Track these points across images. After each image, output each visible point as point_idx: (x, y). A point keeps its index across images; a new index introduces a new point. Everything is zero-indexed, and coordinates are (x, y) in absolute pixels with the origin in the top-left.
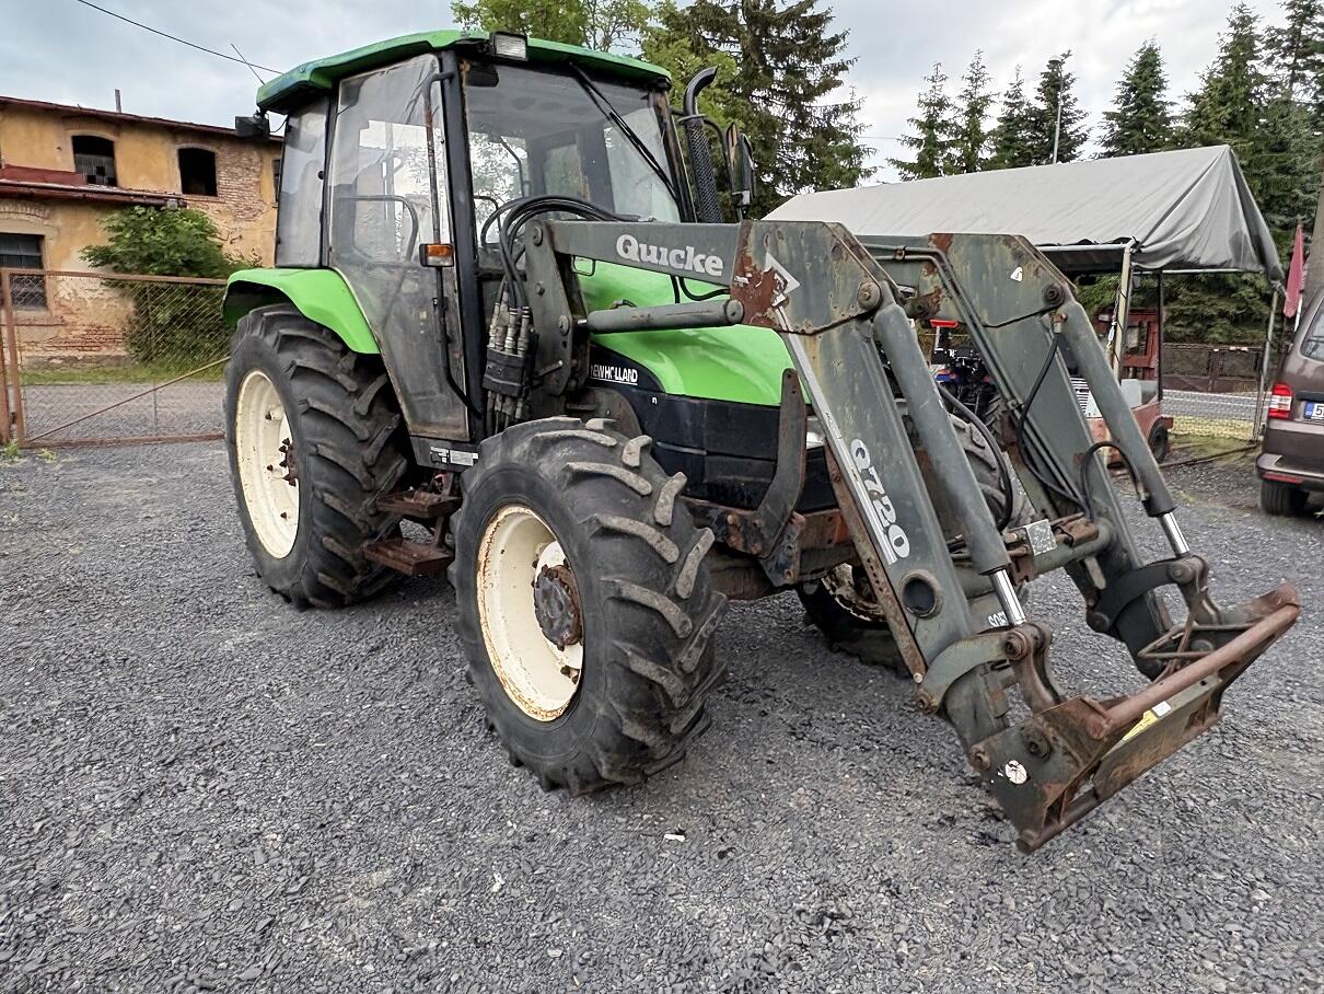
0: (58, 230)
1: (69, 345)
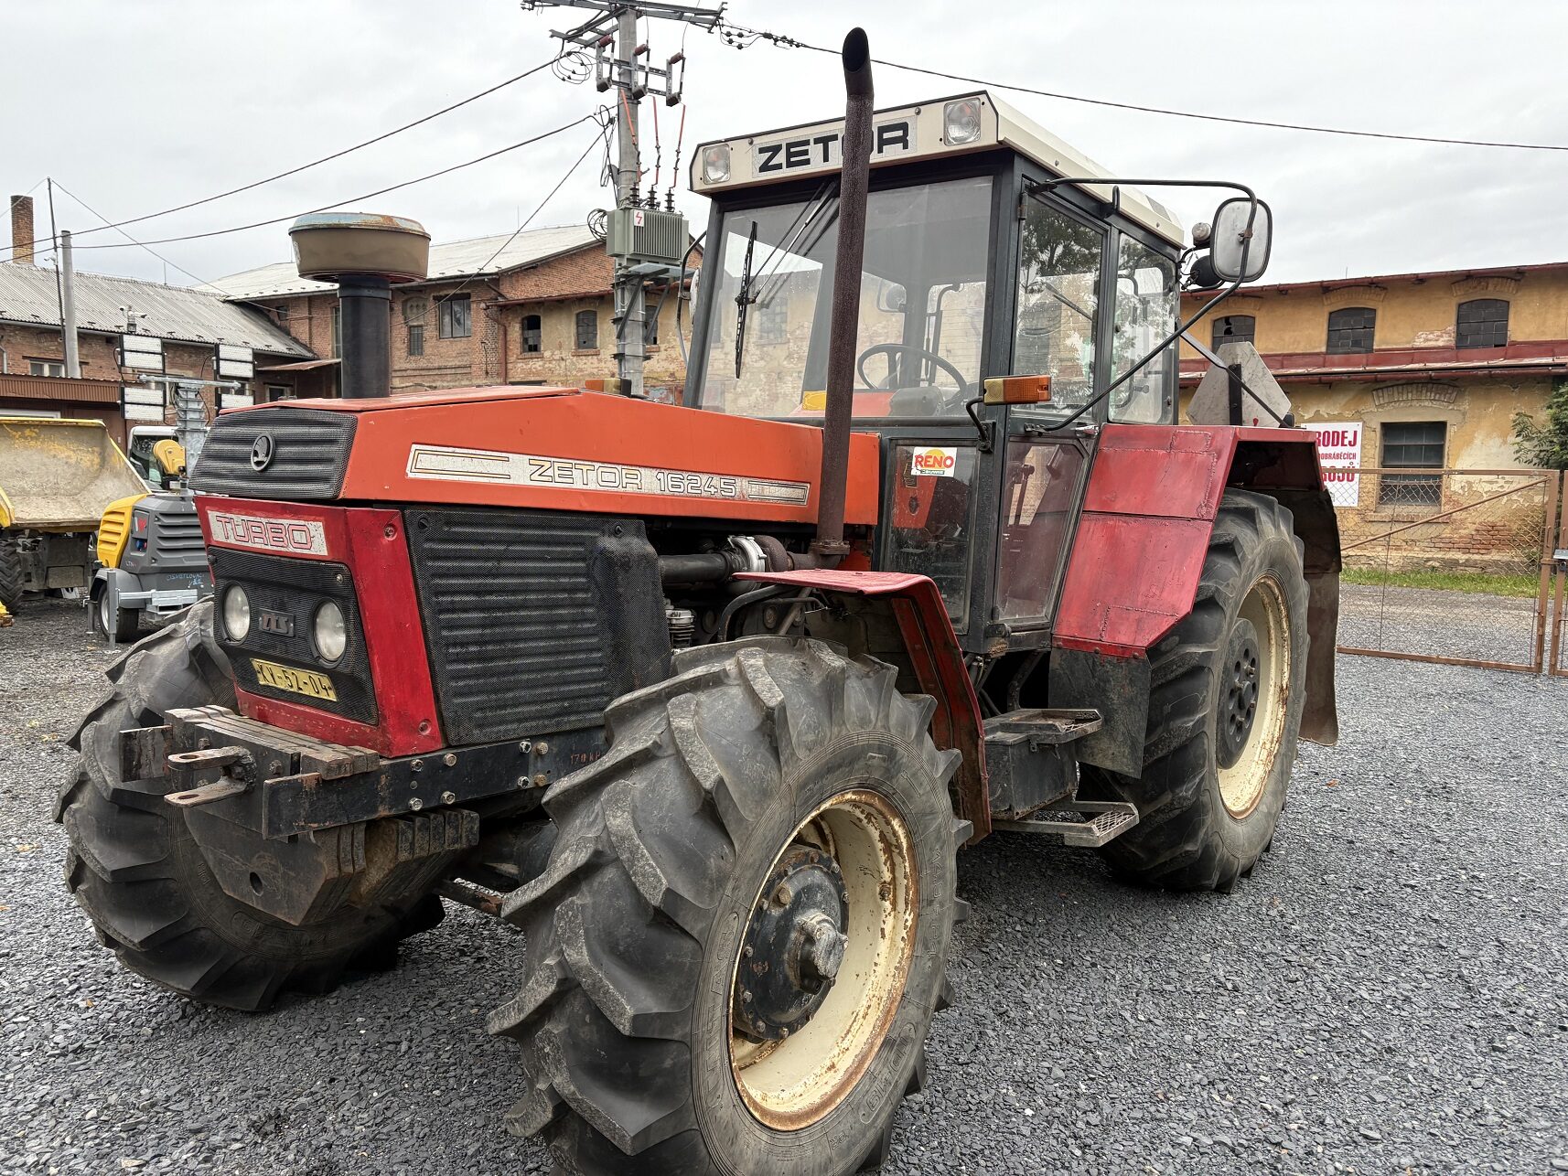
0: (1464, 414)
1: (1451, 545)
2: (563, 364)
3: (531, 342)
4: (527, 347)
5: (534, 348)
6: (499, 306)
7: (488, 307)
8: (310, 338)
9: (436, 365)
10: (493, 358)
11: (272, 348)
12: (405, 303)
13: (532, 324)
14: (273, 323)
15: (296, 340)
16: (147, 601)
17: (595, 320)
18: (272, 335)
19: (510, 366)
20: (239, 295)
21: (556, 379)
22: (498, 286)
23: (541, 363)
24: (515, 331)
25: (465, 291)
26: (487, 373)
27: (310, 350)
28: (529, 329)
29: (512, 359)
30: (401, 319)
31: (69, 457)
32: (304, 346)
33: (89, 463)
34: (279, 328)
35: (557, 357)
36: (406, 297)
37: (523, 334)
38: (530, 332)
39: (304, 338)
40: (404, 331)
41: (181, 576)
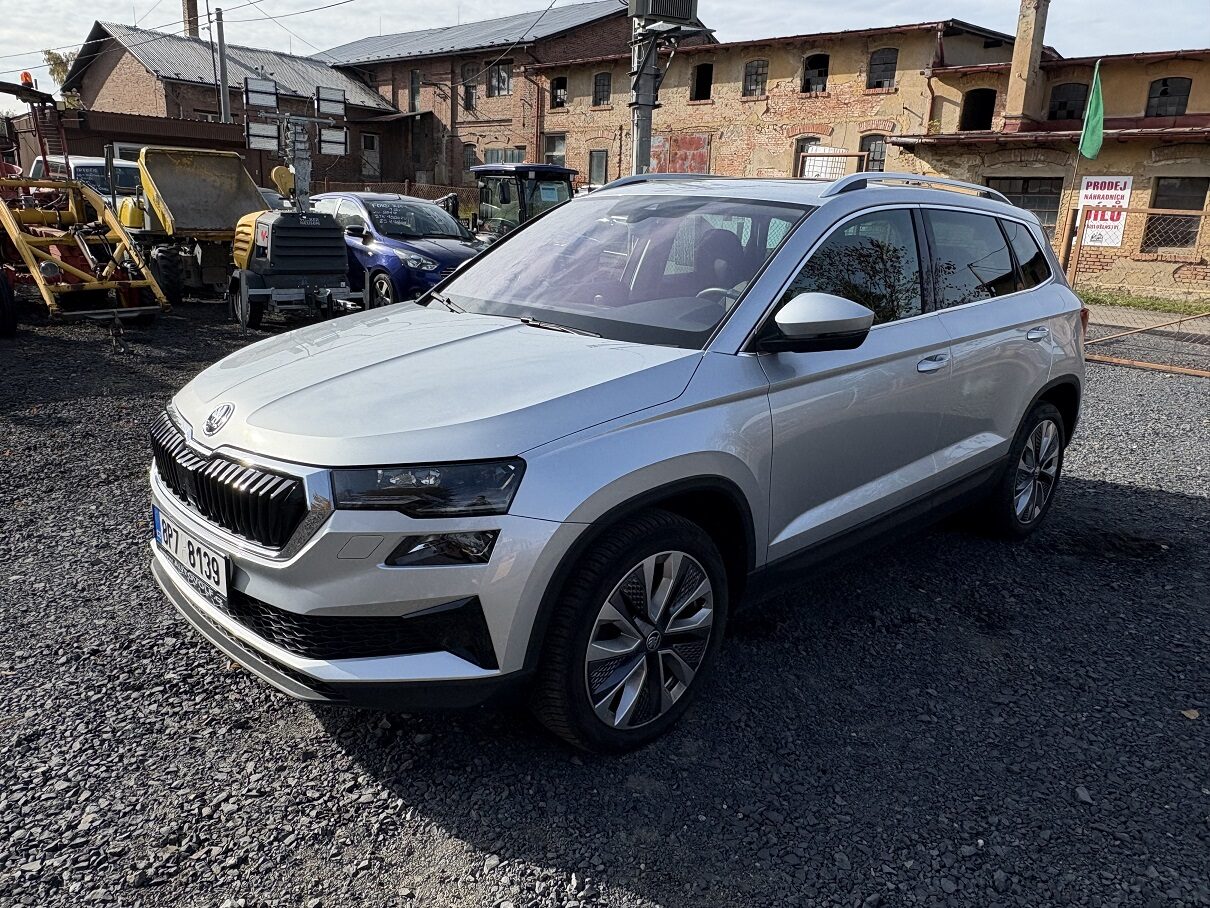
2: (583, 117)
3: (558, 100)
4: (556, 103)
5: (561, 105)
6: (535, 70)
7: (526, 71)
8: (394, 97)
9: (486, 118)
10: (528, 112)
11: (366, 104)
12: (463, 67)
13: (560, 84)
14: (365, 83)
15: (383, 98)
16: (268, 297)
17: (609, 81)
18: (366, 93)
19: (544, 120)
20: (342, 61)
21: (576, 130)
22: (535, 52)
23: (565, 117)
24: (546, 88)
25: (510, 57)
26: (524, 125)
27: (393, 106)
28: (559, 87)
29: (543, 113)
30: (460, 80)
31: (214, 181)
32: (387, 102)
33: (229, 187)
34: (370, 88)
35: (578, 112)
36: (464, 62)
37: (553, 93)
38: (558, 91)
39: (389, 97)
40: (463, 90)
41: (293, 277)
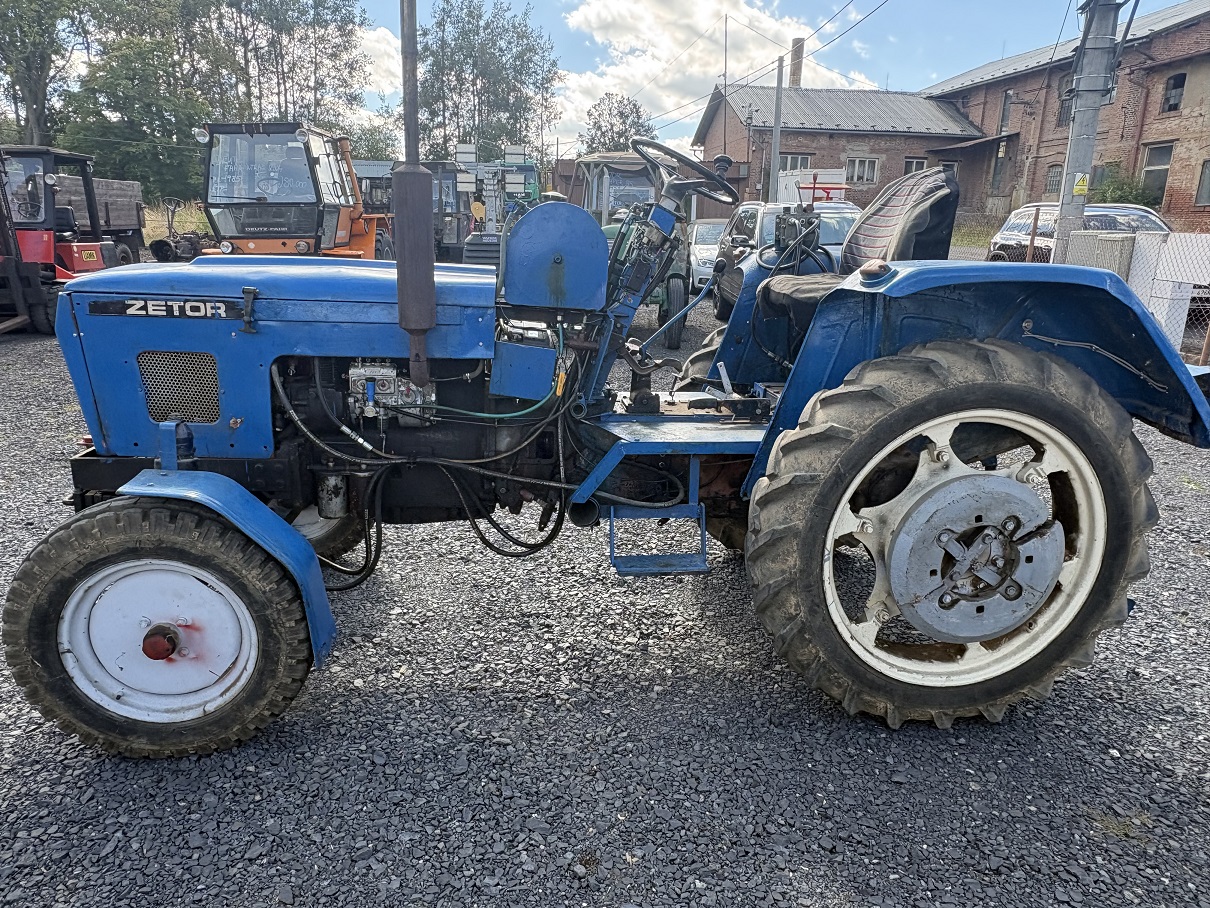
2: (1201, 119)
3: (1172, 102)
4: (1167, 107)
5: (1175, 107)
6: (1145, 69)
7: (1132, 72)
8: (982, 120)
10: (1130, 122)
11: (948, 132)
12: (1062, 79)
13: (1179, 82)
14: (958, 110)
15: (971, 123)
18: (952, 120)
19: (1146, 128)
20: (937, 92)
21: (1189, 136)
22: (1149, 48)
23: (1177, 122)
24: (1159, 90)
26: (1122, 136)
27: (980, 130)
28: (1175, 87)
29: (1148, 121)
30: (1056, 94)
32: (976, 127)
34: (961, 114)
35: (1195, 114)
37: (1166, 94)
38: (1174, 91)
39: (977, 121)
40: (1057, 104)
